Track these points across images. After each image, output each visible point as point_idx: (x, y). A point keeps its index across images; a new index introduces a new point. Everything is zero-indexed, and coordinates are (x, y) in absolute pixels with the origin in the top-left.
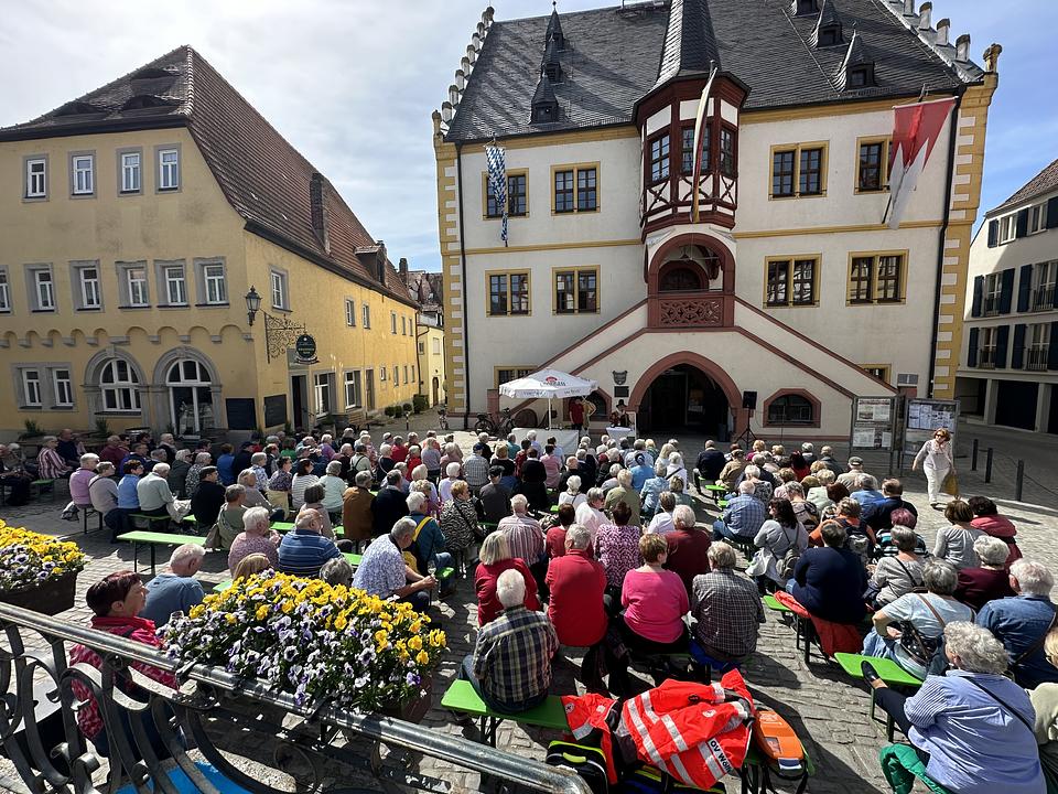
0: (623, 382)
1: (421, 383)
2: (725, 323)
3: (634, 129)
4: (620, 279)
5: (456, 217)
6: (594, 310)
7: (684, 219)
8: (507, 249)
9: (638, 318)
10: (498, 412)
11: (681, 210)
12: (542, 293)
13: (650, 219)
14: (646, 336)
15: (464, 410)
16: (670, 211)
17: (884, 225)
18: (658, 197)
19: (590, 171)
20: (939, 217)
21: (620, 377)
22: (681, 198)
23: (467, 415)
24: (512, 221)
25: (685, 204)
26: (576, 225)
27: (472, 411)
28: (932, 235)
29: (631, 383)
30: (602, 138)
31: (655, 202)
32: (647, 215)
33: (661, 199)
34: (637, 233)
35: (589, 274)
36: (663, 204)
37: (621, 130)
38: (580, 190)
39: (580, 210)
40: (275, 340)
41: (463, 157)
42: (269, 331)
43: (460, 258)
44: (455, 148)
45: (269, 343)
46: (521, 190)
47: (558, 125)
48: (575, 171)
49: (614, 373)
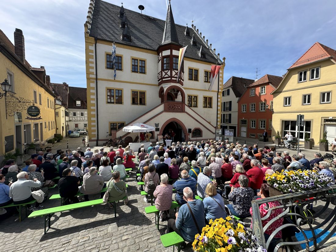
0: (158, 127)
1: (57, 129)
2: (183, 111)
3: (156, 53)
4: (152, 96)
5: (94, 65)
6: (144, 104)
7: (175, 81)
8: (114, 80)
9: (161, 108)
10: (116, 138)
11: (173, 79)
12: (127, 98)
13: (163, 80)
14: (164, 113)
15: (96, 138)
16: (170, 79)
17: (209, 90)
18: (166, 74)
19: (143, 61)
20: (217, 90)
21: (157, 125)
22: (173, 76)
23: (98, 140)
24: (117, 71)
25: (174, 77)
26: (138, 77)
27: (100, 138)
28: (216, 94)
29: (160, 127)
30: (147, 52)
31: (165, 75)
32: (162, 78)
33: (167, 75)
34: (157, 83)
35: (143, 94)
36: (167, 76)
37: (153, 52)
38: (140, 66)
39: (140, 73)
40: (12, 108)
41: (97, 44)
42: (7, 103)
43: (95, 81)
44: (94, 40)
45: (7, 109)
46: (120, 62)
47: (132, 44)
48: (139, 60)
49: (155, 124)
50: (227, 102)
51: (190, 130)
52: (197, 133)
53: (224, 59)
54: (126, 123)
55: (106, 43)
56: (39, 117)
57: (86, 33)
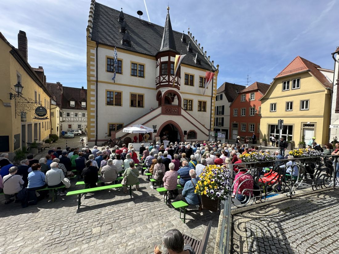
0: (156, 128)
1: (52, 129)
2: (179, 114)
3: (155, 58)
4: (150, 99)
5: (95, 68)
6: (142, 107)
7: (171, 86)
8: (114, 83)
9: (159, 111)
10: (115, 139)
11: (170, 83)
12: (126, 100)
13: (161, 84)
14: (162, 116)
15: (95, 139)
16: (167, 83)
17: (203, 95)
19: (142, 66)
20: (211, 95)
21: (154, 127)
22: (171, 81)
23: (96, 141)
24: (117, 74)
26: (137, 80)
27: (99, 139)
28: (210, 98)
29: (157, 129)
30: (146, 58)
31: (163, 80)
32: (160, 83)
33: (165, 79)
34: (155, 87)
35: (141, 97)
36: (165, 81)
37: (152, 57)
38: (139, 70)
39: (139, 76)
40: (21, 108)
41: (99, 48)
42: (17, 103)
43: (95, 83)
44: (95, 44)
45: (16, 109)
46: (120, 65)
47: (131, 49)
48: (138, 64)
49: (153, 126)
50: (220, 107)
51: (185, 132)
52: (192, 135)
53: (218, 66)
54: (125, 125)
55: (106, 47)
56: (46, 117)
57: (88, 37)
